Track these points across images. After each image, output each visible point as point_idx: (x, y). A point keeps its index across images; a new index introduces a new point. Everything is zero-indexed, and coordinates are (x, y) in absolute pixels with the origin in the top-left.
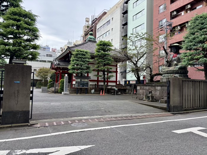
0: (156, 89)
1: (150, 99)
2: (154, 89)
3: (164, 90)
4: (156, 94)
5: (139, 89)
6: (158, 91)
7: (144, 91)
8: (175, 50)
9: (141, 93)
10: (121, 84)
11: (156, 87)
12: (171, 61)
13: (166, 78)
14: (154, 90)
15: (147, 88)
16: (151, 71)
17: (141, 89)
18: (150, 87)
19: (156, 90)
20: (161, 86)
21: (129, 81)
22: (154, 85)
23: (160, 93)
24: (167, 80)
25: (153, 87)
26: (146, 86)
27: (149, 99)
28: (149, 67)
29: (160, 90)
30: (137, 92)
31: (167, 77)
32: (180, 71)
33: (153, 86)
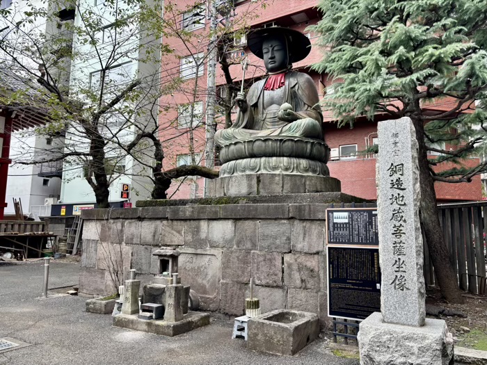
0: (203, 236)
1: (170, 312)
2: (189, 238)
3: (254, 246)
4: (198, 271)
5: (97, 238)
6: (213, 251)
7: (127, 249)
8: (278, 56)
9: (103, 265)
10: (25, 217)
11: (204, 224)
12: (256, 105)
13: (249, 176)
14: (186, 244)
15: (146, 229)
16: (159, 156)
17: (103, 238)
18: (161, 226)
19: (199, 243)
20: (236, 220)
21: (69, 207)
22: (188, 214)
23: (226, 265)
24: (250, 186)
25: (184, 227)
26: (140, 219)
27: (160, 314)
28: (151, 136)
29: (228, 243)
30: (84, 255)
31: (248, 172)
32: (309, 146)
33: (185, 220)
